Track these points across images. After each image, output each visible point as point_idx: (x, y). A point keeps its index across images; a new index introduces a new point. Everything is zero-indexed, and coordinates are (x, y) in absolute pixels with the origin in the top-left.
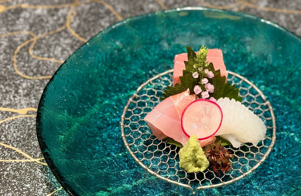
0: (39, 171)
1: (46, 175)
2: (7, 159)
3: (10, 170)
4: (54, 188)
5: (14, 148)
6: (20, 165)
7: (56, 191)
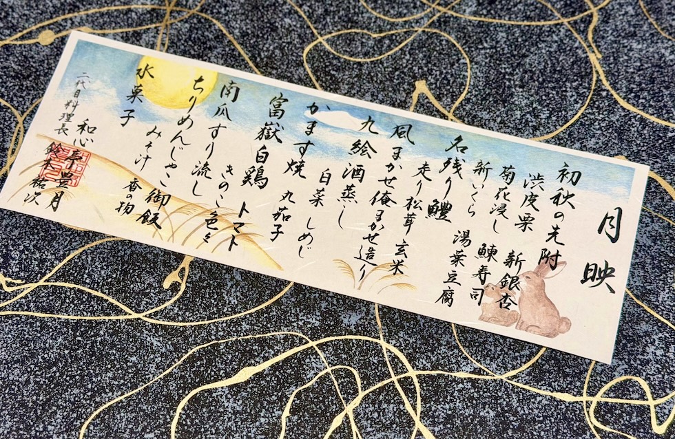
0: (147, 334)
1: (157, 339)
2: (98, 316)
3: (105, 335)
4: (171, 361)
5: (105, 297)
6: (118, 325)
7: (174, 366)
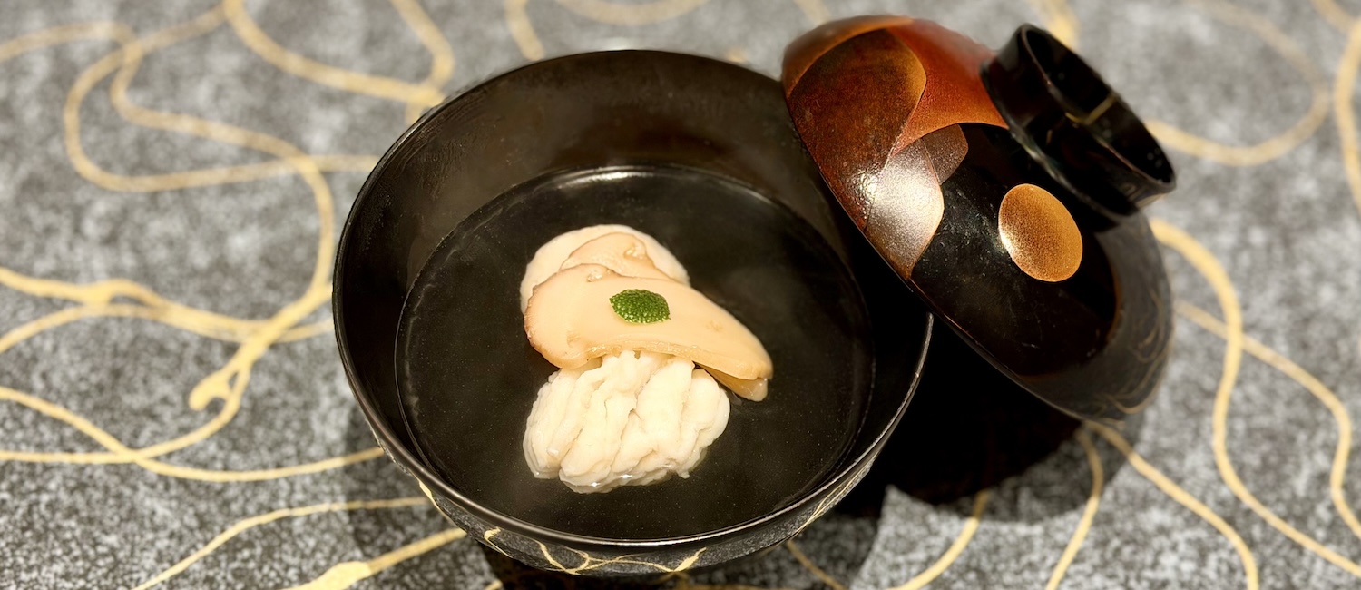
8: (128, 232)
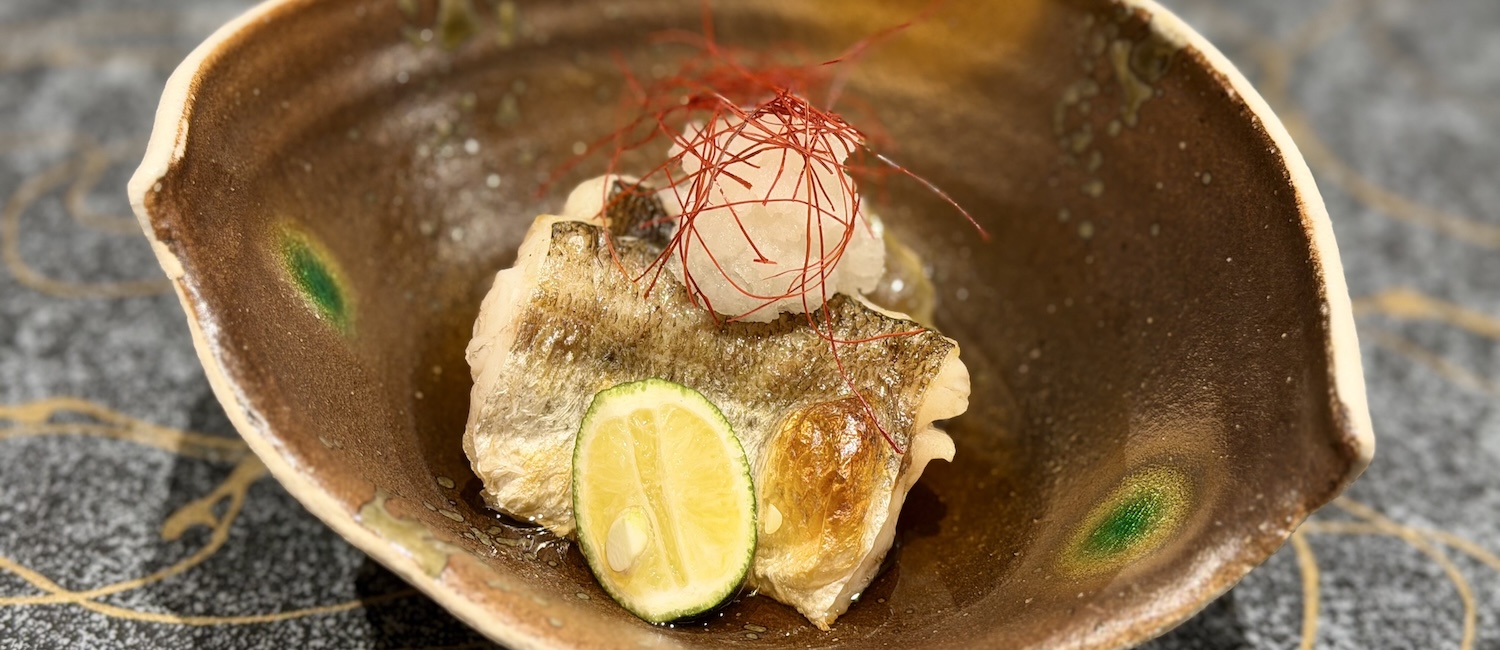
8: (80, 341)
